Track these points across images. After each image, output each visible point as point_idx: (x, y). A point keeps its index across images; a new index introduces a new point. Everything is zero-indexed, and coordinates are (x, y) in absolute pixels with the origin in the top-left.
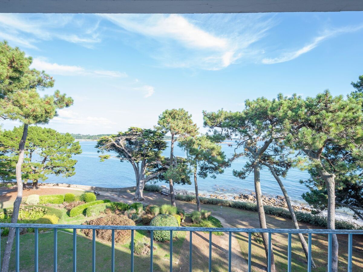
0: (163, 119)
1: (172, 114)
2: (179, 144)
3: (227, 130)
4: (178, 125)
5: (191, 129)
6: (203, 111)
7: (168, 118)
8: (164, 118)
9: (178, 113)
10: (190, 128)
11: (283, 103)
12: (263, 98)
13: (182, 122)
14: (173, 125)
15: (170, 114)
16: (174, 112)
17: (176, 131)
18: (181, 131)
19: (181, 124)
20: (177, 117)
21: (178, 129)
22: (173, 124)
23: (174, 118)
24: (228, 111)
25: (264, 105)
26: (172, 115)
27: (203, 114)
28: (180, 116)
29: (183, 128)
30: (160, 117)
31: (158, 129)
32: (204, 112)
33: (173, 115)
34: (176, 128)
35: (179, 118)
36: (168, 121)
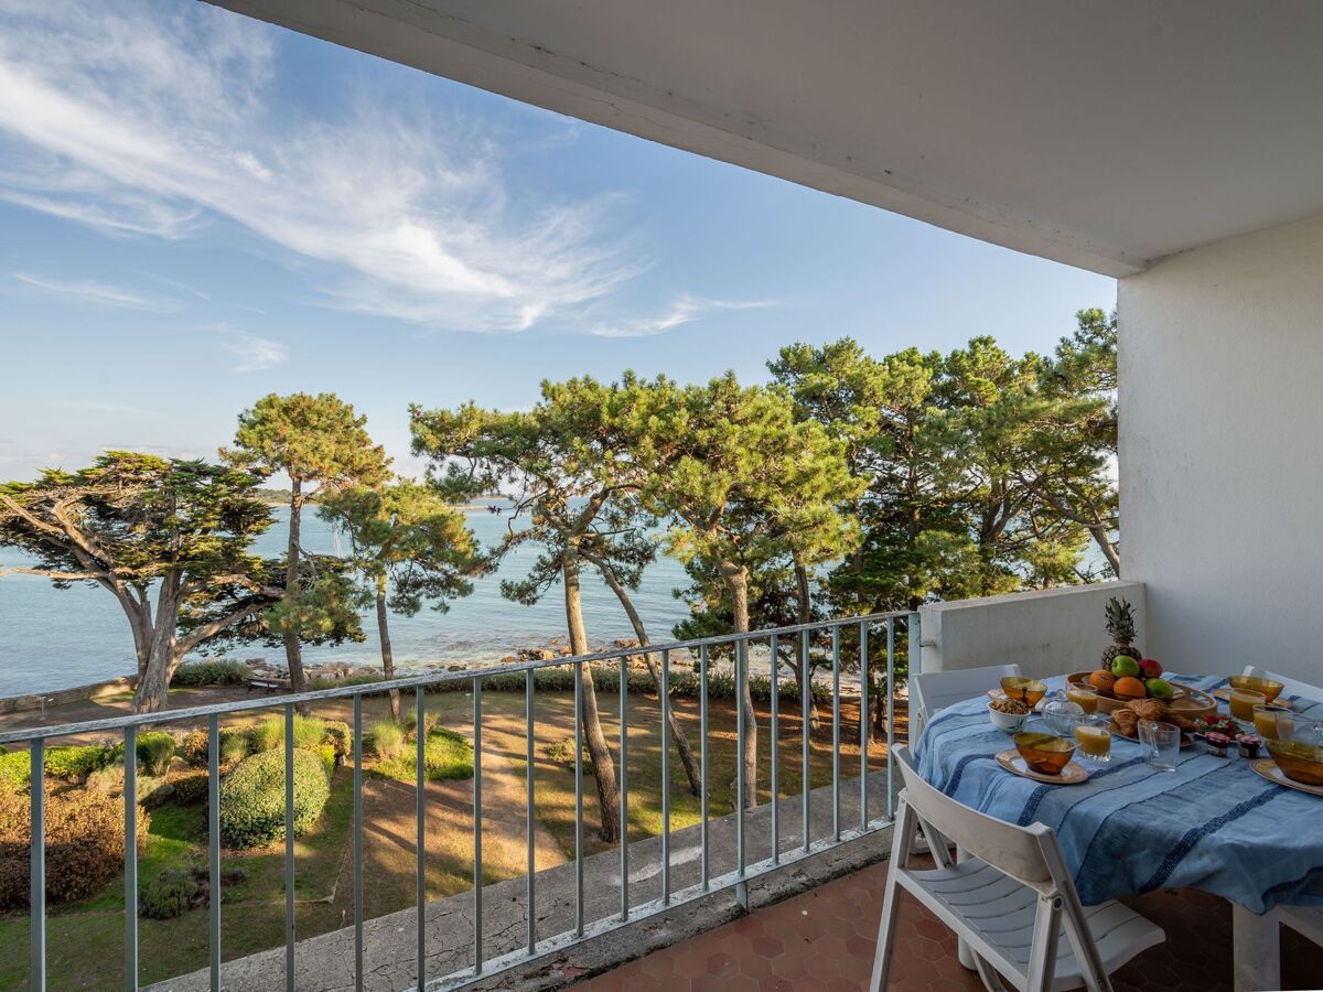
0: (259, 427)
1: (293, 410)
2: (324, 510)
3: (489, 466)
4: (317, 448)
5: (364, 462)
6: (411, 406)
7: (279, 424)
8: (263, 424)
9: (317, 407)
10: (361, 459)
11: (637, 394)
12: (587, 379)
13: (333, 437)
14: (300, 449)
15: (286, 410)
16: (303, 404)
17: (313, 469)
18: (331, 467)
19: (329, 445)
20: (316, 423)
21: (318, 460)
22: (299, 443)
23: (302, 423)
24: (490, 411)
25: (592, 398)
26: (295, 414)
27: (411, 414)
28: (323, 419)
29: (335, 460)
30: (246, 417)
31: (238, 460)
32: (413, 409)
33: (298, 413)
34: (310, 457)
35: (324, 426)
36: (278, 434)
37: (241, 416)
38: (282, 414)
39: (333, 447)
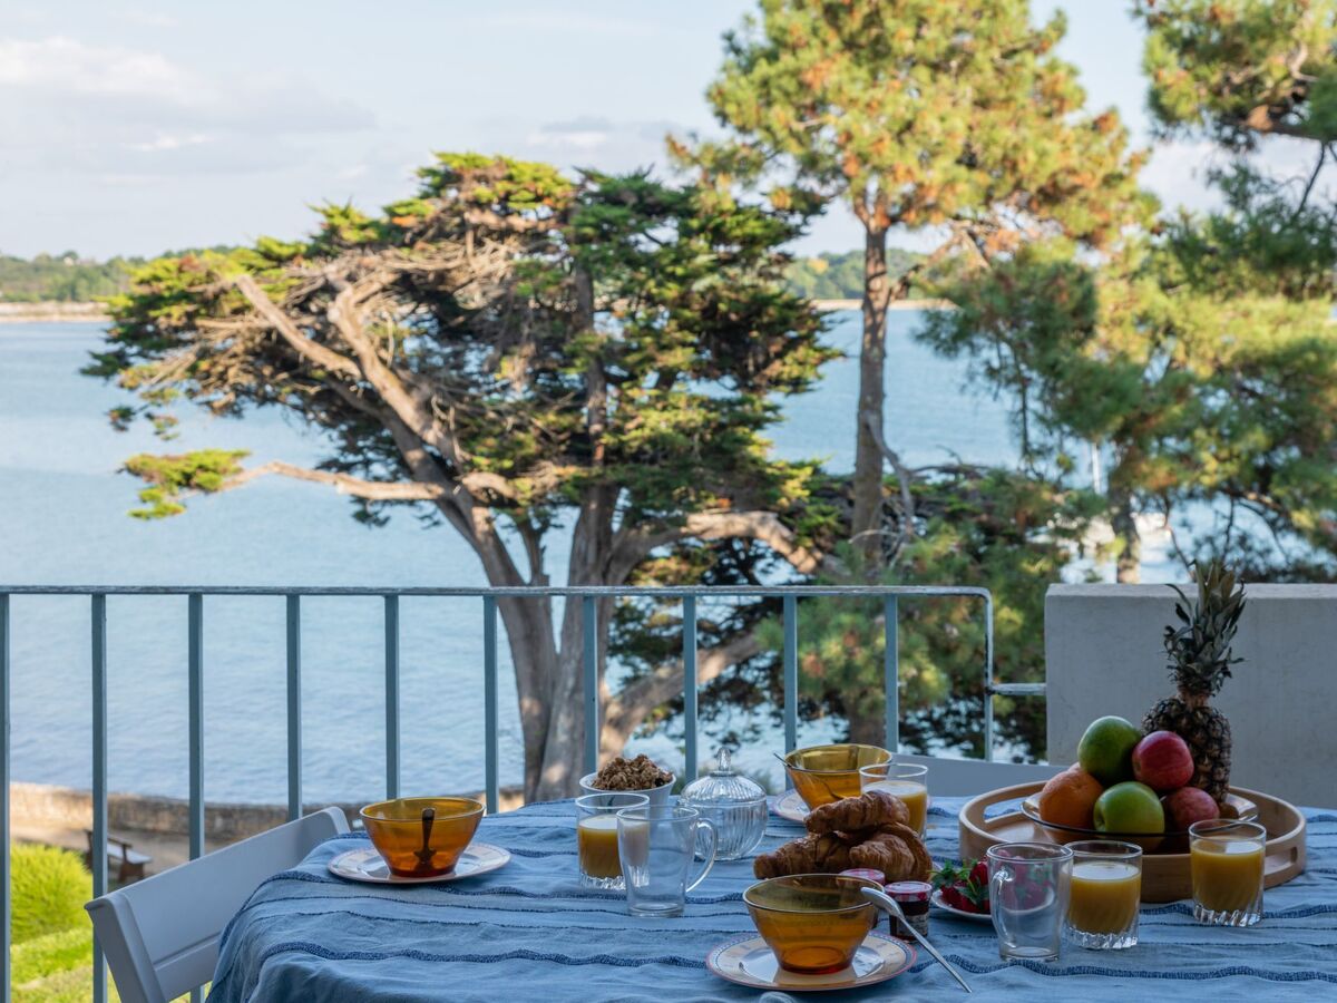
0: (763, 69)
2: (935, 318)
4: (909, 126)
5: (1053, 164)
7: (808, 56)
8: (772, 57)
10: (1042, 154)
13: (967, 91)
14: (866, 130)
17: (898, 189)
18: (950, 184)
20: (909, 47)
21: (912, 162)
23: (871, 50)
26: (853, 24)
28: (930, 33)
29: (969, 161)
30: (742, 39)
31: (724, 164)
34: (890, 151)
35: (932, 57)
36: (804, 87)
37: (729, 37)
38: (822, 24)
39: (959, 123)
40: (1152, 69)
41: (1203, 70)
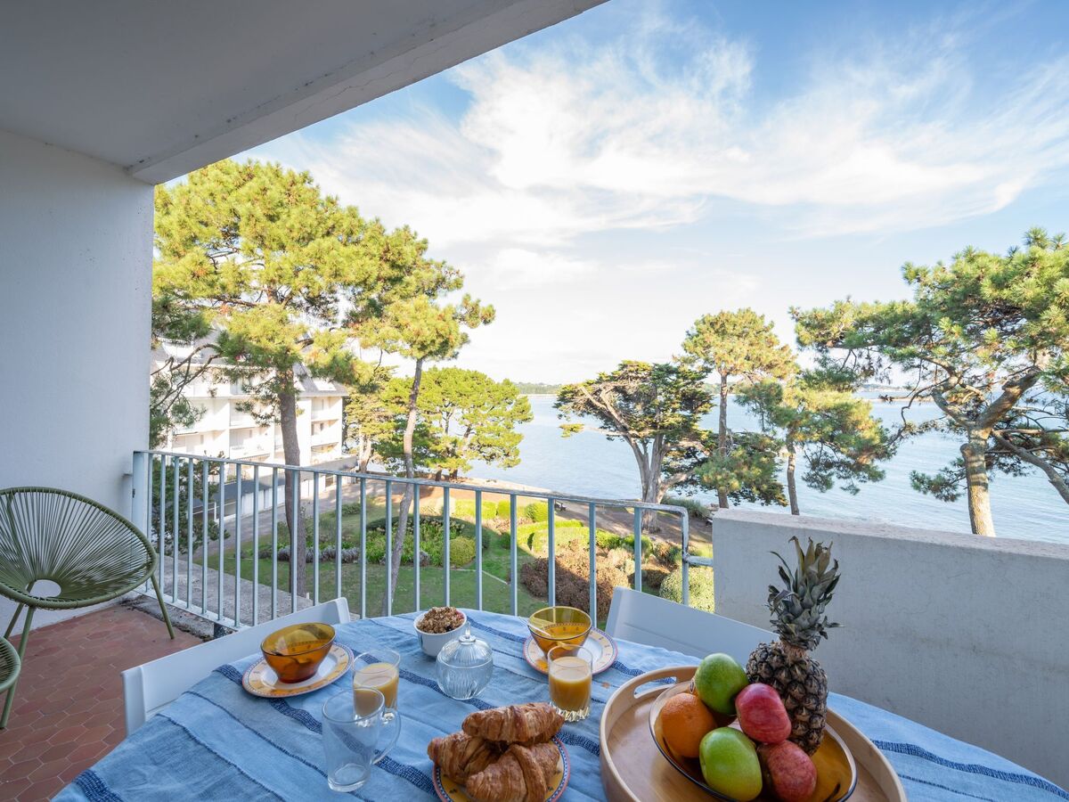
0: (695, 338)
1: (716, 323)
2: (739, 397)
3: (868, 356)
4: (732, 351)
5: (770, 359)
6: (792, 308)
7: (706, 335)
8: (697, 336)
9: (733, 319)
10: (767, 357)
11: (1037, 256)
13: (747, 341)
14: (721, 352)
15: (712, 324)
16: (723, 319)
17: (729, 366)
18: (742, 364)
19: (742, 347)
20: (732, 331)
21: (733, 359)
22: (719, 347)
23: (722, 333)
26: (717, 327)
27: (791, 315)
28: (738, 328)
29: (748, 358)
30: (690, 333)
31: (685, 361)
32: (793, 312)
33: (719, 326)
34: (727, 357)
35: (737, 333)
36: (705, 342)
37: (687, 332)
38: (710, 327)
39: (745, 350)
40: (797, 331)
41: (812, 331)
